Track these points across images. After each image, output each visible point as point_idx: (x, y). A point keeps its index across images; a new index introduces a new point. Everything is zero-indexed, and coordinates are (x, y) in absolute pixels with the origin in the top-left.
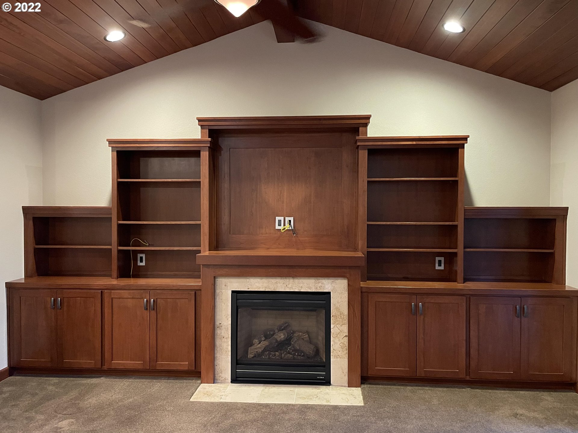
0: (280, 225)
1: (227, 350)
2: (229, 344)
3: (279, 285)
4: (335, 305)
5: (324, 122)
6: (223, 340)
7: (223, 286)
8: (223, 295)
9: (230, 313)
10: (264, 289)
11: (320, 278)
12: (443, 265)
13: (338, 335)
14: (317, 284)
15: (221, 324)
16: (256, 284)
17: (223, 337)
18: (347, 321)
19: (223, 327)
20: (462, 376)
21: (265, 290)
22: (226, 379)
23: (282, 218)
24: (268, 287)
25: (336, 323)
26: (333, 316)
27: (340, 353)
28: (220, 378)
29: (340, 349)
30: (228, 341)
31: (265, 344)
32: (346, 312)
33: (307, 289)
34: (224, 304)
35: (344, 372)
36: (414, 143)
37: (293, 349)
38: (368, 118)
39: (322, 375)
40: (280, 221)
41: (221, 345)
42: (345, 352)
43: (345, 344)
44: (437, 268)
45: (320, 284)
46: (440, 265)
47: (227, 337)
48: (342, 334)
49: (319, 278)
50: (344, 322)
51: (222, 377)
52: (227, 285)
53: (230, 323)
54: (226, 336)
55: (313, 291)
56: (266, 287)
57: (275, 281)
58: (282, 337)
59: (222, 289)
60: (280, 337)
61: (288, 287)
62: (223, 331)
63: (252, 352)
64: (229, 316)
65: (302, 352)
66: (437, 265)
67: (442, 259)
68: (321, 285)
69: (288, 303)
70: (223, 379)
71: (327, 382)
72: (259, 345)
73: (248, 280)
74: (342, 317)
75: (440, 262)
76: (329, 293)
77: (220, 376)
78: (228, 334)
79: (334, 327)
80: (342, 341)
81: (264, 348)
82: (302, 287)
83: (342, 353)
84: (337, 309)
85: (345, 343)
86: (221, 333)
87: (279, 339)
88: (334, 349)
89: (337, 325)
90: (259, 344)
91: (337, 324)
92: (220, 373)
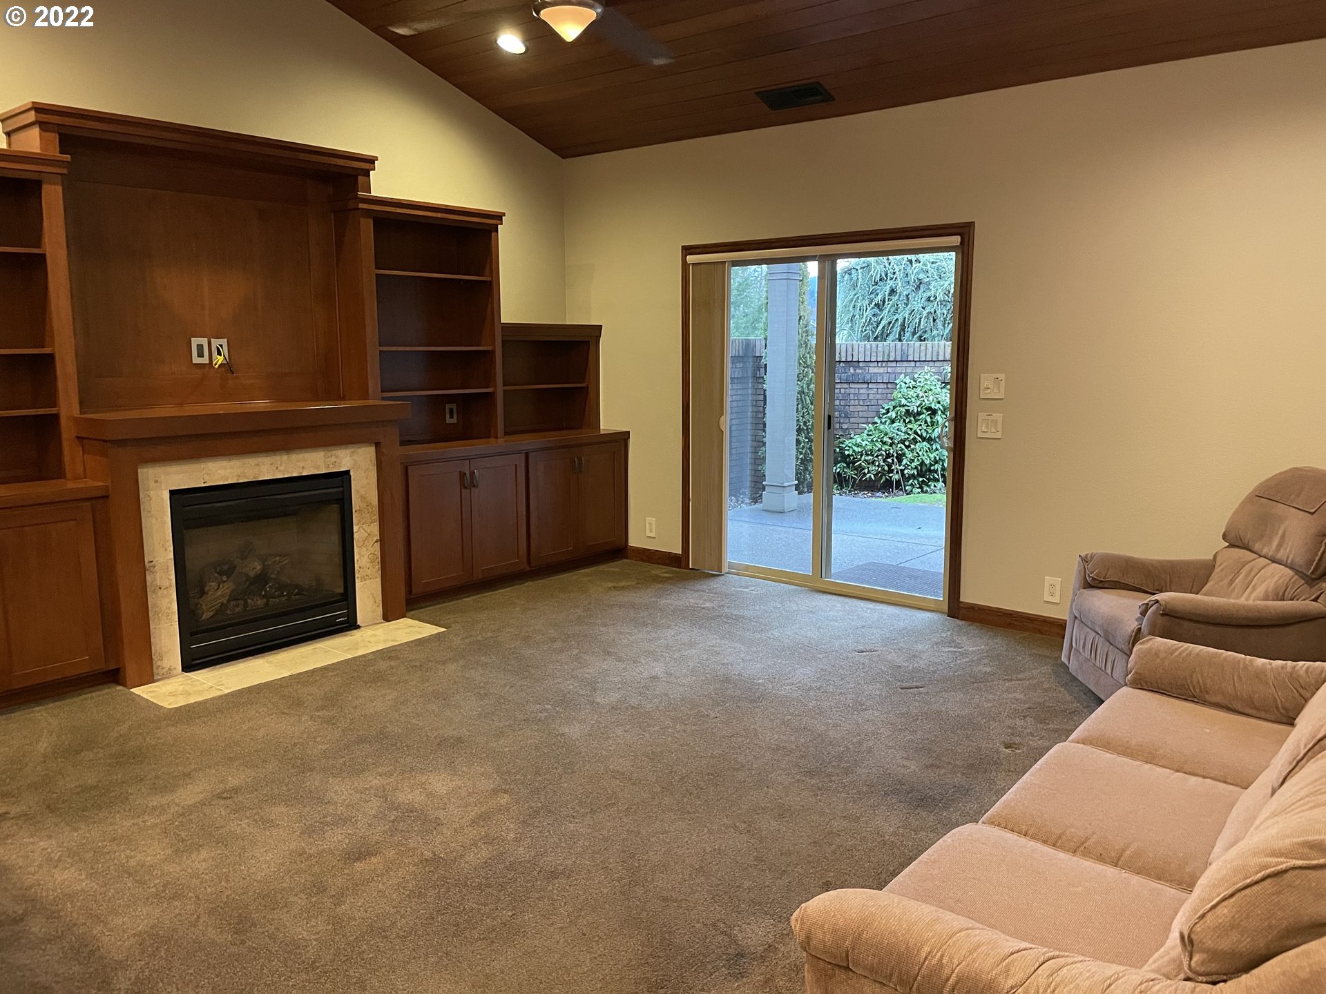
0: (201, 355)
1: (169, 612)
2: (172, 599)
3: (263, 468)
4: (358, 491)
5: (302, 156)
6: (160, 593)
7: (152, 484)
8: (151, 502)
9: (169, 536)
10: (235, 478)
11: (333, 448)
12: (455, 416)
13: (366, 541)
14: (328, 460)
15: (152, 562)
16: (219, 471)
17: (160, 588)
18: (377, 517)
19: (156, 567)
20: (524, 566)
21: (238, 480)
22: (172, 668)
23: (204, 341)
24: (242, 475)
25: (361, 523)
26: (356, 511)
27: (369, 572)
28: (160, 670)
29: (369, 565)
30: (172, 594)
31: (227, 588)
32: (375, 502)
33: (312, 469)
34: (157, 520)
35: (377, 601)
36: (439, 215)
37: (277, 585)
38: (371, 161)
39: (342, 615)
40: (200, 347)
41: (155, 605)
42: (377, 567)
43: (376, 555)
44: (449, 421)
45: (333, 459)
46: (451, 417)
47: (167, 584)
48: (371, 539)
49: (330, 448)
50: (373, 518)
51: (163, 668)
52: (159, 480)
53: (172, 557)
54: (165, 583)
55: (324, 472)
56: (239, 476)
57: (256, 462)
58: (259, 567)
59: (148, 490)
60: (253, 569)
61: (279, 471)
62: (158, 575)
63: (211, 607)
64: (168, 544)
65: (296, 586)
66: (448, 416)
67: (454, 406)
68: (335, 460)
69: (278, 499)
70: (166, 670)
71: (351, 624)
72: (219, 593)
73: (202, 466)
74: (370, 510)
75: (451, 411)
76: (347, 472)
77: (160, 666)
78: (169, 579)
79: (358, 530)
80: (372, 550)
81: (230, 596)
82: (303, 468)
83: (372, 571)
84: (362, 498)
85: (376, 553)
86: (155, 580)
87: (254, 573)
88: (360, 567)
89: (364, 526)
90: (217, 589)
91: (363, 524)
92: (159, 660)
